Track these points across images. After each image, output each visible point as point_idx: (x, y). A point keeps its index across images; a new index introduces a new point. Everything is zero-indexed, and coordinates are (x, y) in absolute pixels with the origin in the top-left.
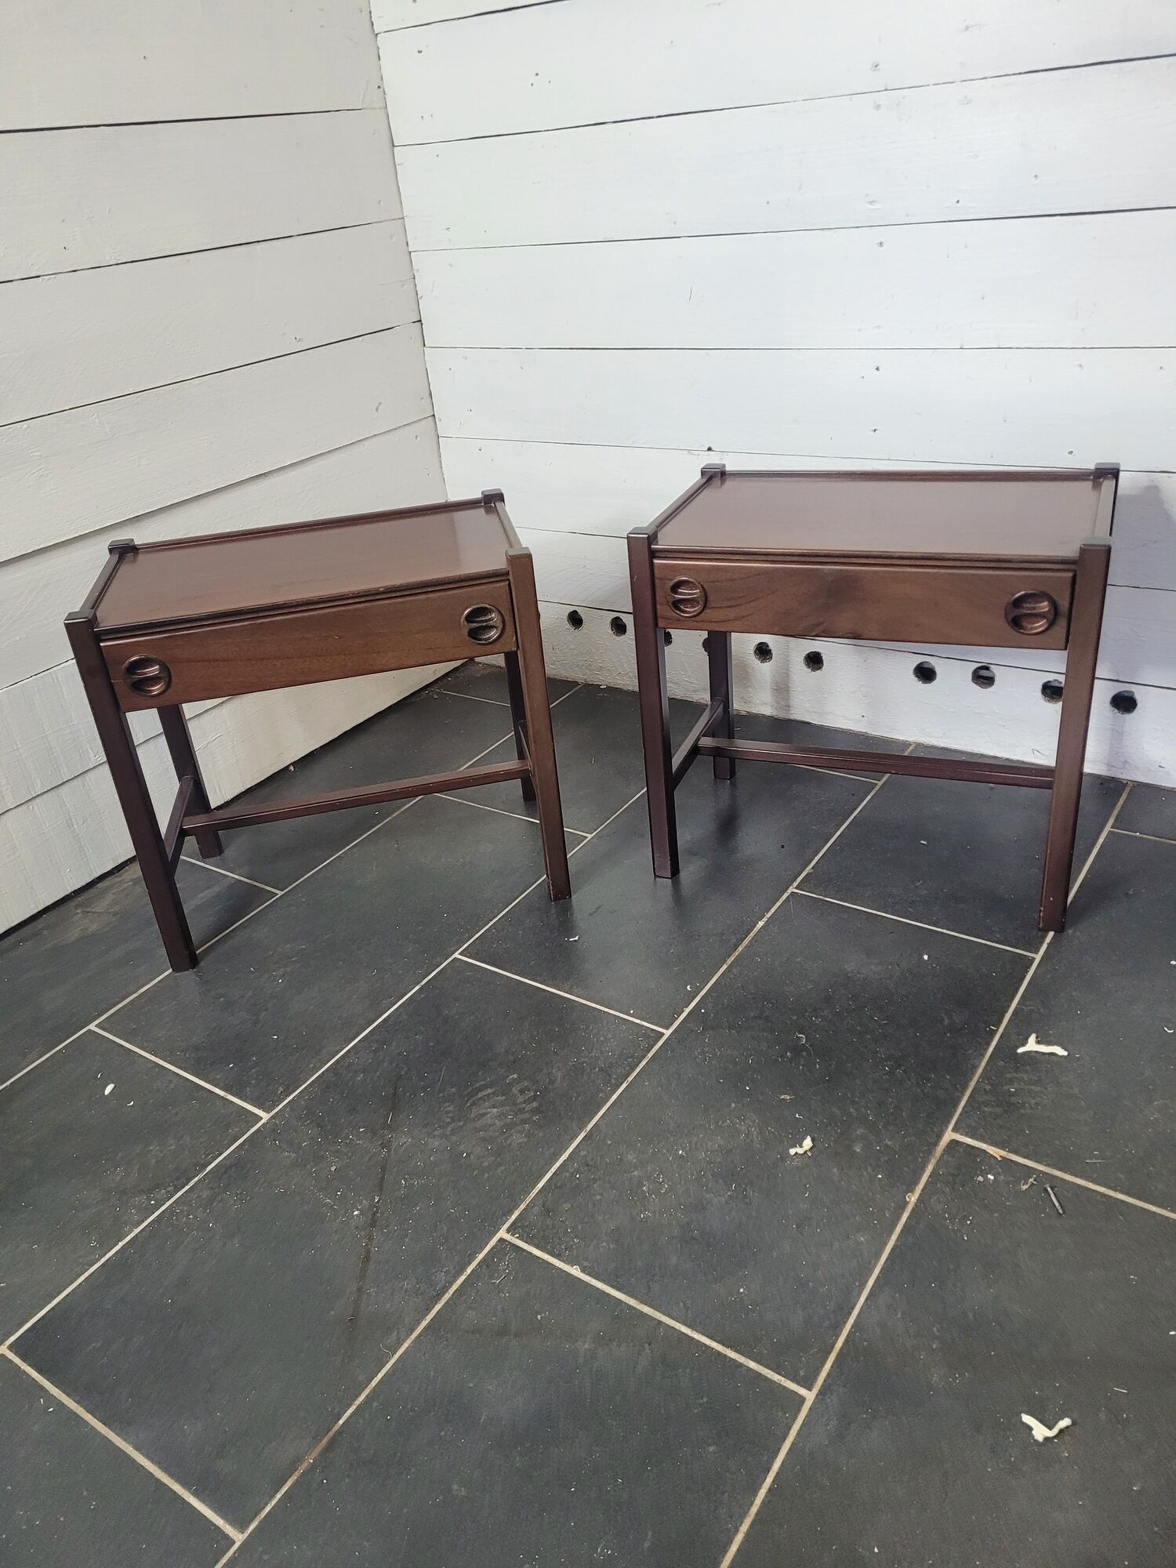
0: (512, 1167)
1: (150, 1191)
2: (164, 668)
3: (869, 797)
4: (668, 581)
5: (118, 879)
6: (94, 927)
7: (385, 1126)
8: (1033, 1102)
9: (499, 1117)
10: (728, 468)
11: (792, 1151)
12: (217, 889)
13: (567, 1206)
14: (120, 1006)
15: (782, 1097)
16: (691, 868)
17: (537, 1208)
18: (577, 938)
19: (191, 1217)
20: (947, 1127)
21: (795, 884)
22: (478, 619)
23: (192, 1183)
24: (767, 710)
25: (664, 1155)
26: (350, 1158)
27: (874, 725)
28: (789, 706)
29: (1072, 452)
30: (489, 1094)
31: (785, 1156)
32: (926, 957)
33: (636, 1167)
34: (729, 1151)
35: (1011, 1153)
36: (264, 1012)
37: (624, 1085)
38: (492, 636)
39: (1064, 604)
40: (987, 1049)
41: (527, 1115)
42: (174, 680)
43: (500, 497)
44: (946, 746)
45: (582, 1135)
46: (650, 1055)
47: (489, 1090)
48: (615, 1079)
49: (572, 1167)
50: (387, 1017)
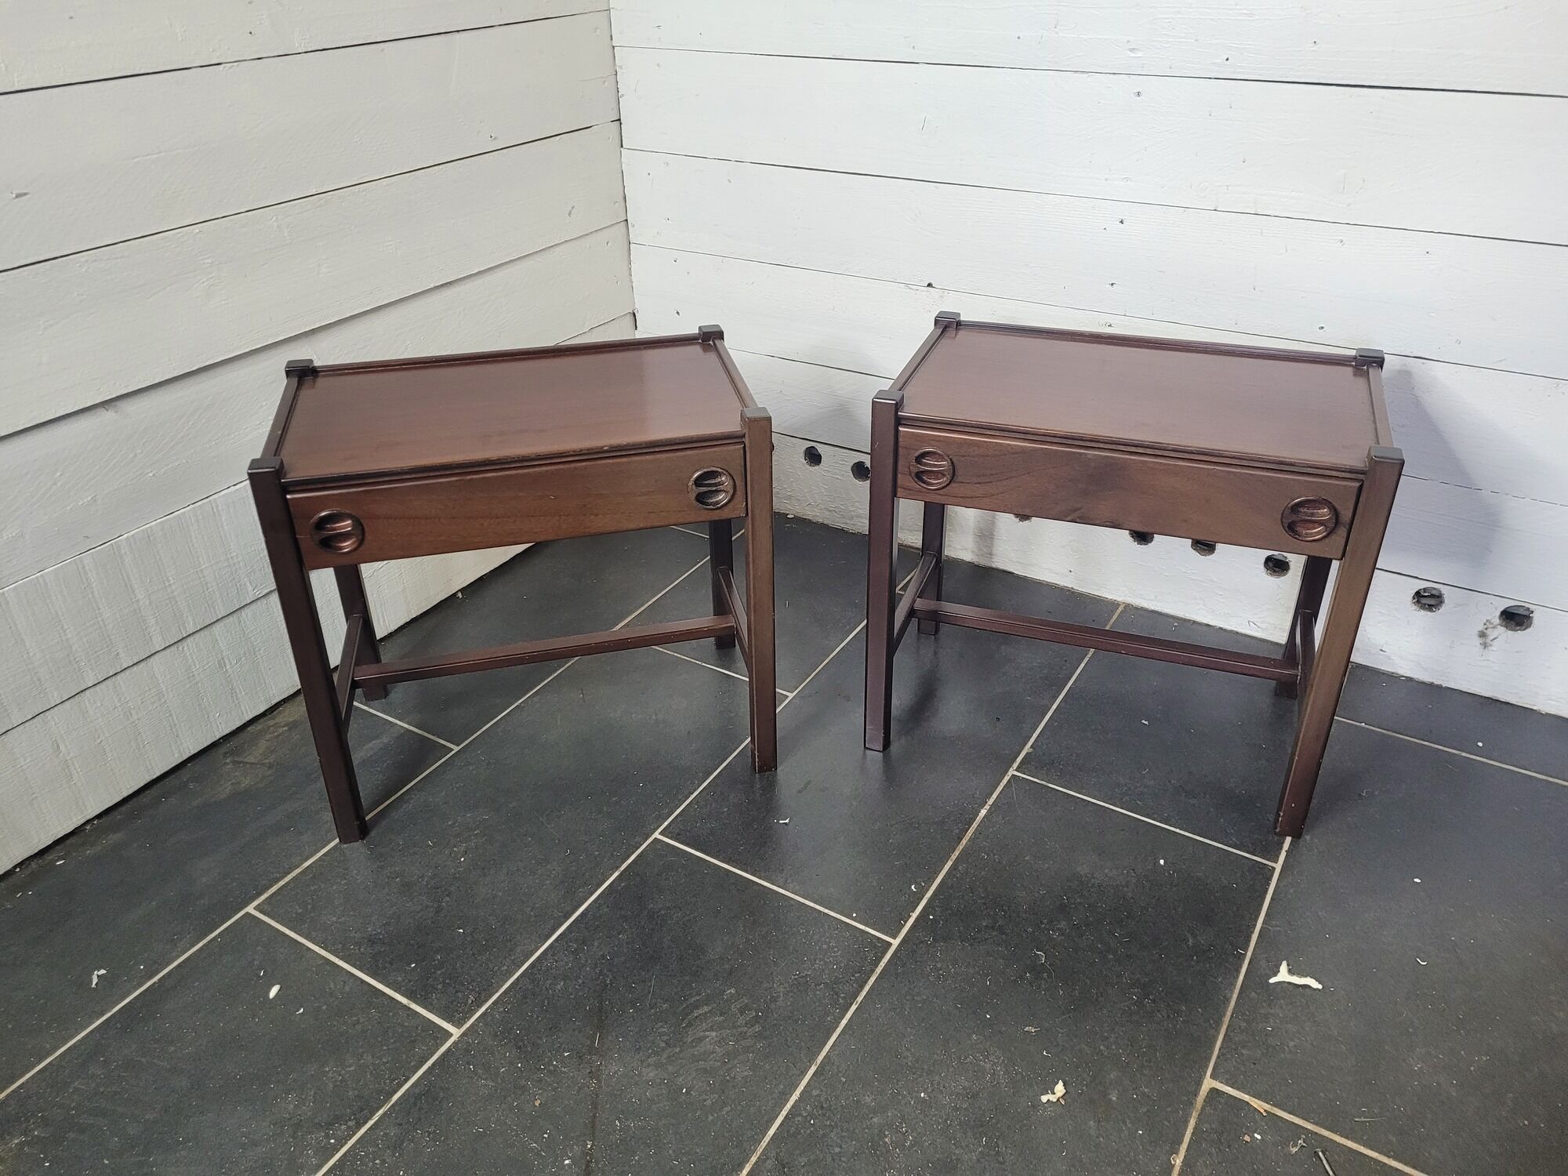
0: (739, 1108)
1: (330, 1125)
2: (358, 524)
3: (1082, 665)
5: (272, 722)
6: (246, 782)
7: (591, 1050)
8: (1291, 1044)
9: (721, 1041)
10: (963, 318)
11: (1044, 1099)
12: (385, 740)
13: (803, 1160)
14: (282, 883)
15: (1026, 1029)
16: (903, 741)
17: (769, 1161)
18: (787, 821)
19: (377, 1161)
20: (1205, 1073)
21: (1015, 765)
22: (707, 482)
23: (376, 1118)
24: (968, 556)
25: (904, 1097)
26: (554, 1089)
27: (1081, 581)
28: (991, 554)
29: (1323, 328)
30: (706, 1013)
31: (1036, 1104)
32: (1162, 862)
33: (875, 1113)
34: (975, 1096)
35: (1276, 1107)
36: (448, 899)
37: (854, 1008)
38: (721, 501)
39: (1346, 515)
40: (1238, 976)
41: (749, 1042)
42: (368, 537)
43: (720, 335)
44: (1156, 609)
45: (813, 1069)
46: (879, 970)
47: (705, 1007)
48: (844, 998)
49: (805, 1109)
50: (586, 909)
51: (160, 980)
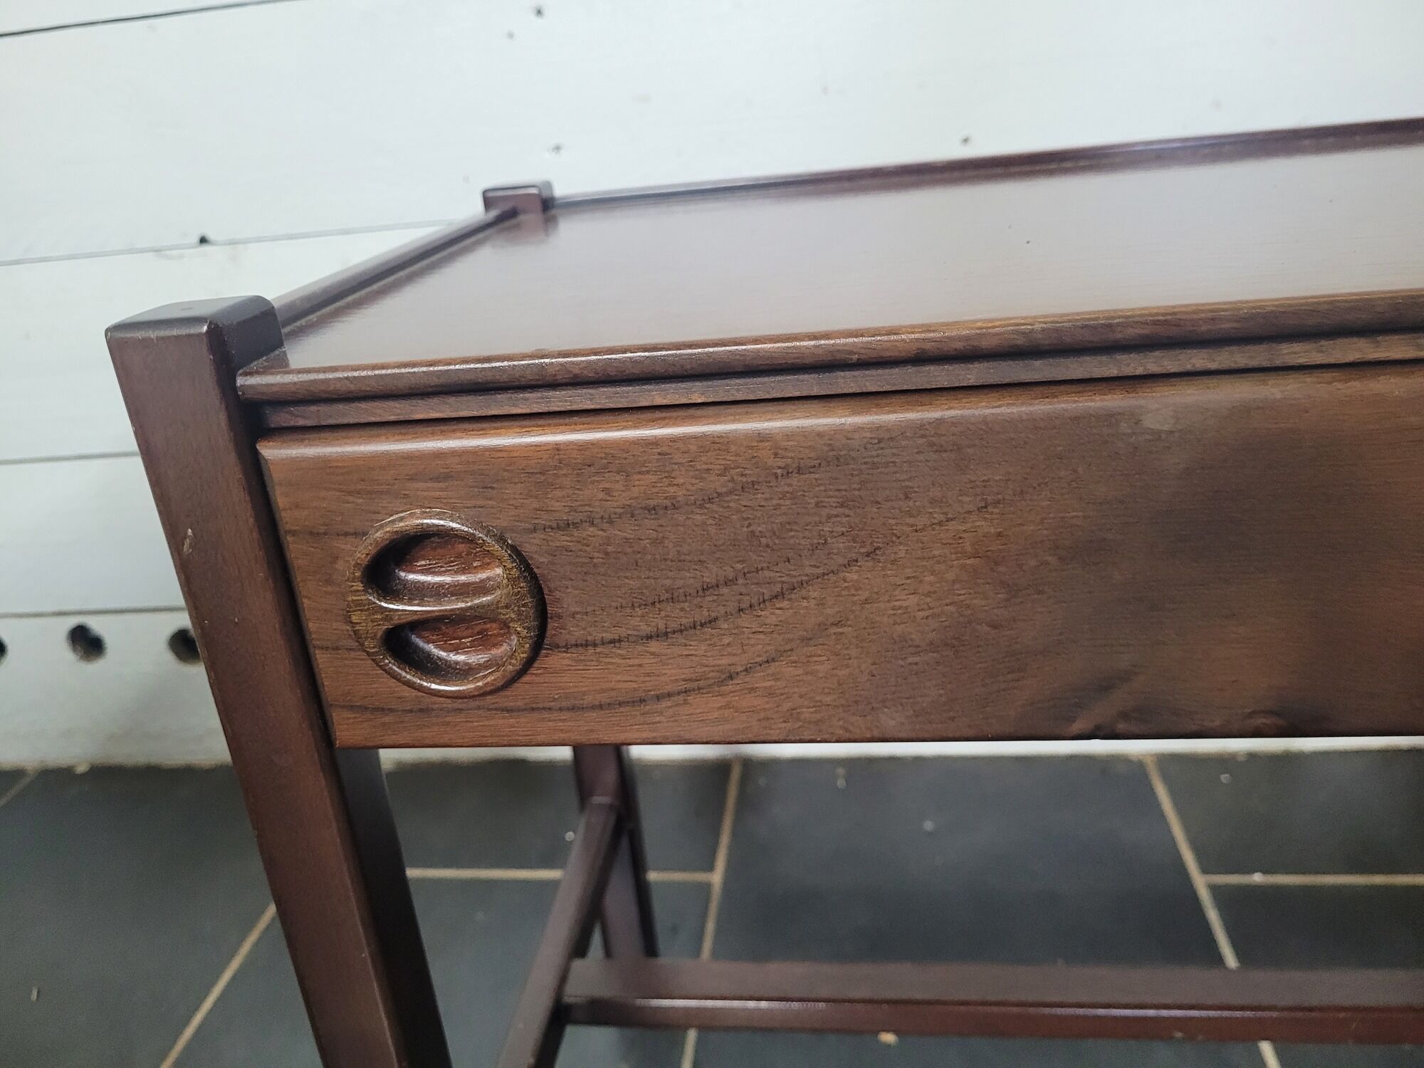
4: (344, 545)
10: (561, 190)
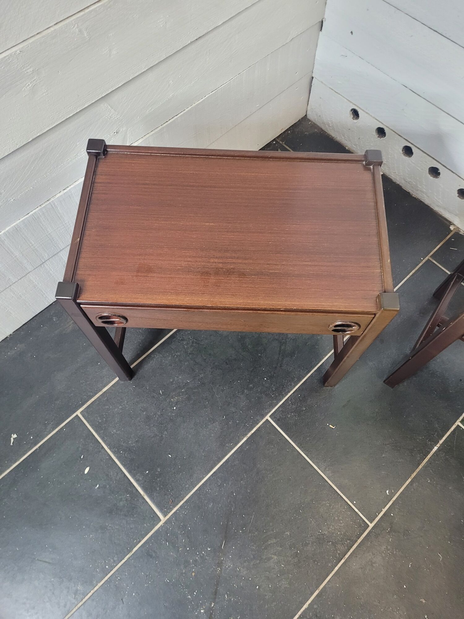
2: (124, 318)
7: (221, 549)
23: (125, 559)
26: (202, 569)
30: (273, 543)
36: (166, 433)
37: (343, 561)
41: (291, 567)
45: (317, 592)
46: (359, 541)
47: (274, 540)
48: (339, 554)
49: (309, 615)
50: (228, 459)
51: (39, 447)
